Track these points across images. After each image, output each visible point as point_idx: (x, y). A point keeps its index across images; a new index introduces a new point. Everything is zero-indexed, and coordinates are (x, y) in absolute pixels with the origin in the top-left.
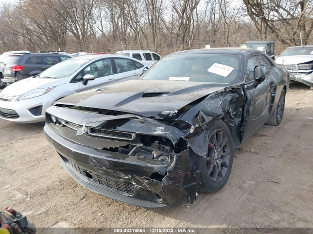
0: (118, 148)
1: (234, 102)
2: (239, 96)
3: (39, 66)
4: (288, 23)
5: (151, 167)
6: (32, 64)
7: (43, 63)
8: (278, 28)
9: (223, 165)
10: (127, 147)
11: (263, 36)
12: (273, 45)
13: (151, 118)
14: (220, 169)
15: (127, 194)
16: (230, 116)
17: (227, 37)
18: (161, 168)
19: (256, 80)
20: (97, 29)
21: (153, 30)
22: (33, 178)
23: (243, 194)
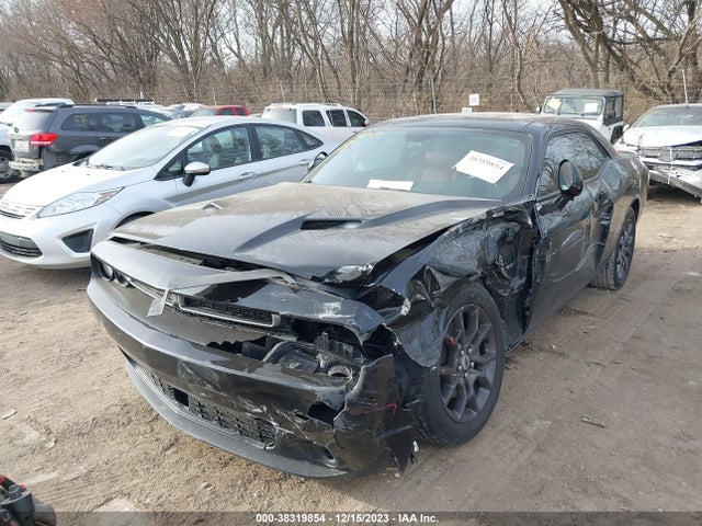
0: (241, 343)
1: (509, 243)
2: (523, 227)
3: (93, 134)
4: (657, 49)
5: (308, 391)
6: (75, 129)
7: (101, 128)
8: (635, 60)
9: (478, 384)
10: (261, 341)
11: (601, 76)
12: (620, 99)
13: (314, 279)
14: (472, 392)
15: (260, 445)
16: (500, 274)
17: (519, 77)
18: (332, 393)
19: (563, 192)
20: (227, 51)
21: (352, 57)
22: (65, 395)
23: (521, 451)
